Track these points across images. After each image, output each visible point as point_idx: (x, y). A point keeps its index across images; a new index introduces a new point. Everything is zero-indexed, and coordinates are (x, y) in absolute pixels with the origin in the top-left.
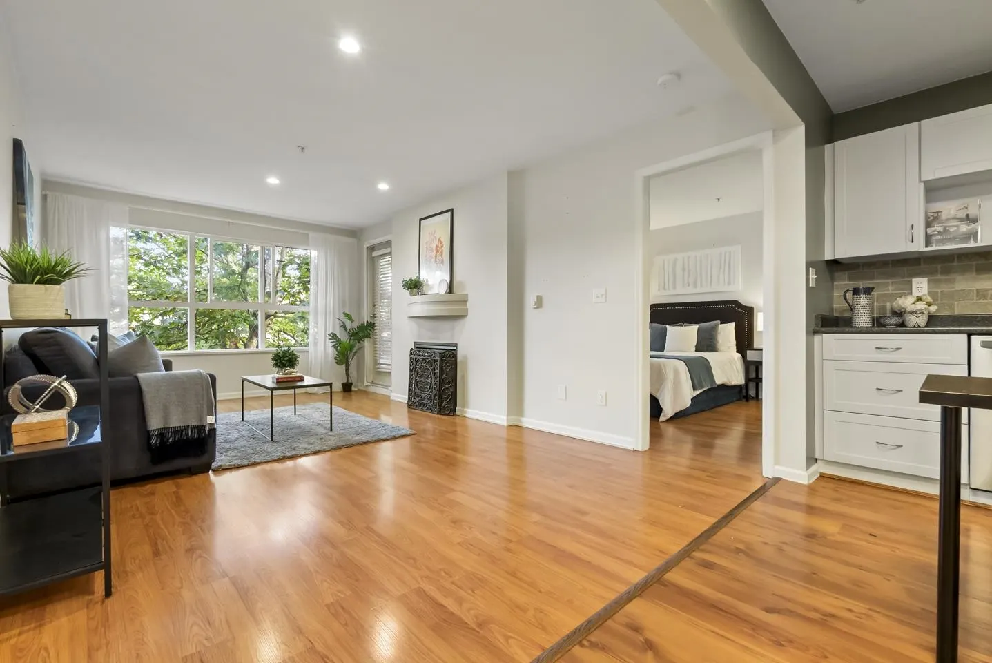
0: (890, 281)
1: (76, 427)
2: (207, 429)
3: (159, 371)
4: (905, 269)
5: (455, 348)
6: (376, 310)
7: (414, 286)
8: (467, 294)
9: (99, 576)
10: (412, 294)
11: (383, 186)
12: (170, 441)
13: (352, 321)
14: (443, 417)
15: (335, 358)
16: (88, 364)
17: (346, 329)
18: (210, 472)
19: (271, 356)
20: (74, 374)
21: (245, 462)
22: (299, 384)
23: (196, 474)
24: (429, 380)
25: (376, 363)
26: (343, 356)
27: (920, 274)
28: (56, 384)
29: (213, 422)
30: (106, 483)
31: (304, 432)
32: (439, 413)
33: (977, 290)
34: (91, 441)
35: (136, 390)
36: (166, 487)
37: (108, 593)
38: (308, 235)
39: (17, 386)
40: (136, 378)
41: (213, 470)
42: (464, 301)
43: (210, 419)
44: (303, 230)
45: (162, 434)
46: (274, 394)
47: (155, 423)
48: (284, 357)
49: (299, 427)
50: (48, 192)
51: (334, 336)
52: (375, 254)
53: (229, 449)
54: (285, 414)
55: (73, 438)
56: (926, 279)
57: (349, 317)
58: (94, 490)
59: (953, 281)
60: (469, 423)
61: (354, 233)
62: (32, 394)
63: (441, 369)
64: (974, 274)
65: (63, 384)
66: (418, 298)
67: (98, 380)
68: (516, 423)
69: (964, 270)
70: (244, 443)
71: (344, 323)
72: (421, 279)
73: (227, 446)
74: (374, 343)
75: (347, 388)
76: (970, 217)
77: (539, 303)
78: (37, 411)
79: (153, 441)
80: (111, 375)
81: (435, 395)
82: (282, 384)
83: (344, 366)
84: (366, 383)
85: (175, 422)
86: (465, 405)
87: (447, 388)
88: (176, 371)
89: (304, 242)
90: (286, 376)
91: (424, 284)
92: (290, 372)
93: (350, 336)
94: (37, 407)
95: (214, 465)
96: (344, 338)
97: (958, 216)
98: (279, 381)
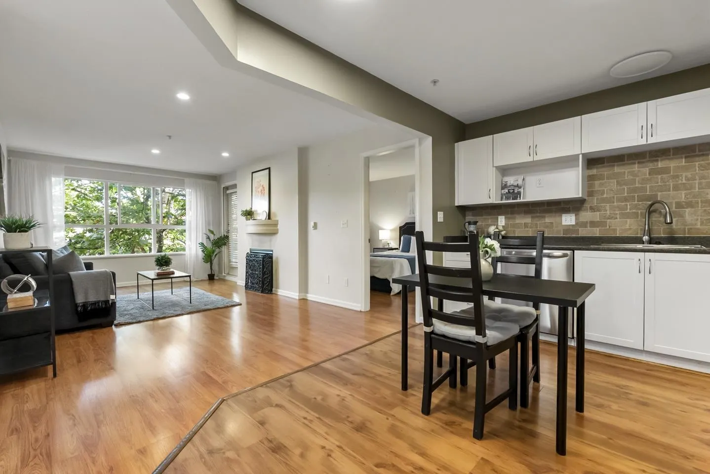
0: (489, 217)
1: (36, 300)
2: (110, 302)
3: (82, 270)
4: (496, 210)
5: (271, 253)
6: (229, 228)
7: (249, 214)
8: (278, 220)
9: (50, 368)
10: (247, 219)
11: (225, 154)
12: (89, 308)
13: (214, 235)
14: (264, 294)
15: (203, 259)
16: (42, 268)
17: (210, 240)
18: (113, 326)
19: (154, 259)
20: (34, 273)
21: (134, 321)
22: (172, 276)
23: (105, 327)
24: (257, 273)
25: (230, 261)
26: (208, 257)
27: (501, 214)
28: (25, 279)
29: (114, 298)
30: (53, 332)
31: (174, 304)
32: (262, 292)
33: (525, 223)
34: (46, 306)
35: (69, 281)
36: (87, 334)
37: (55, 375)
38: (184, 180)
39: (5, 280)
40: (69, 274)
41: (115, 325)
42: (276, 225)
43: (112, 297)
44: (180, 177)
45: (84, 305)
46: (154, 283)
47: (80, 299)
48: (162, 259)
49: (172, 302)
50: (11, 158)
51: (202, 244)
52: (228, 192)
53: (126, 315)
54: (166, 294)
55: (36, 305)
56: (504, 217)
57: (212, 232)
58: (47, 334)
59: (514, 218)
60: (279, 297)
61: (215, 178)
62: (13, 284)
63: (263, 265)
64: (523, 215)
65: (29, 279)
66: (251, 222)
67: (47, 276)
68: (304, 297)
69: (519, 213)
70: (137, 311)
71: (208, 236)
72: (253, 210)
73: (126, 313)
74: (228, 249)
75: (211, 277)
76: (519, 185)
77: (315, 226)
78: (15, 293)
79: (79, 309)
80: (54, 273)
81: (260, 281)
82: (160, 276)
83: (209, 263)
84: (224, 274)
85: (92, 298)
86: (277, 288)
87: (267, 277)
88: (96, 270)
89: (181, 184)
90: (163, 271)
91: (255, 213)
92: (165, 269)
93: (213, 244)
94: (15, 291)
95: (116, 322)
96: (209, 246)
97: (514, 184)
98: (158, 274)
